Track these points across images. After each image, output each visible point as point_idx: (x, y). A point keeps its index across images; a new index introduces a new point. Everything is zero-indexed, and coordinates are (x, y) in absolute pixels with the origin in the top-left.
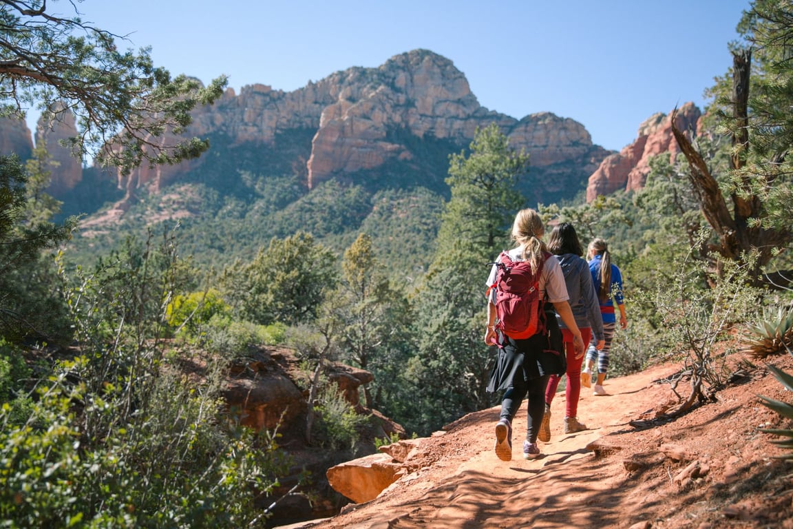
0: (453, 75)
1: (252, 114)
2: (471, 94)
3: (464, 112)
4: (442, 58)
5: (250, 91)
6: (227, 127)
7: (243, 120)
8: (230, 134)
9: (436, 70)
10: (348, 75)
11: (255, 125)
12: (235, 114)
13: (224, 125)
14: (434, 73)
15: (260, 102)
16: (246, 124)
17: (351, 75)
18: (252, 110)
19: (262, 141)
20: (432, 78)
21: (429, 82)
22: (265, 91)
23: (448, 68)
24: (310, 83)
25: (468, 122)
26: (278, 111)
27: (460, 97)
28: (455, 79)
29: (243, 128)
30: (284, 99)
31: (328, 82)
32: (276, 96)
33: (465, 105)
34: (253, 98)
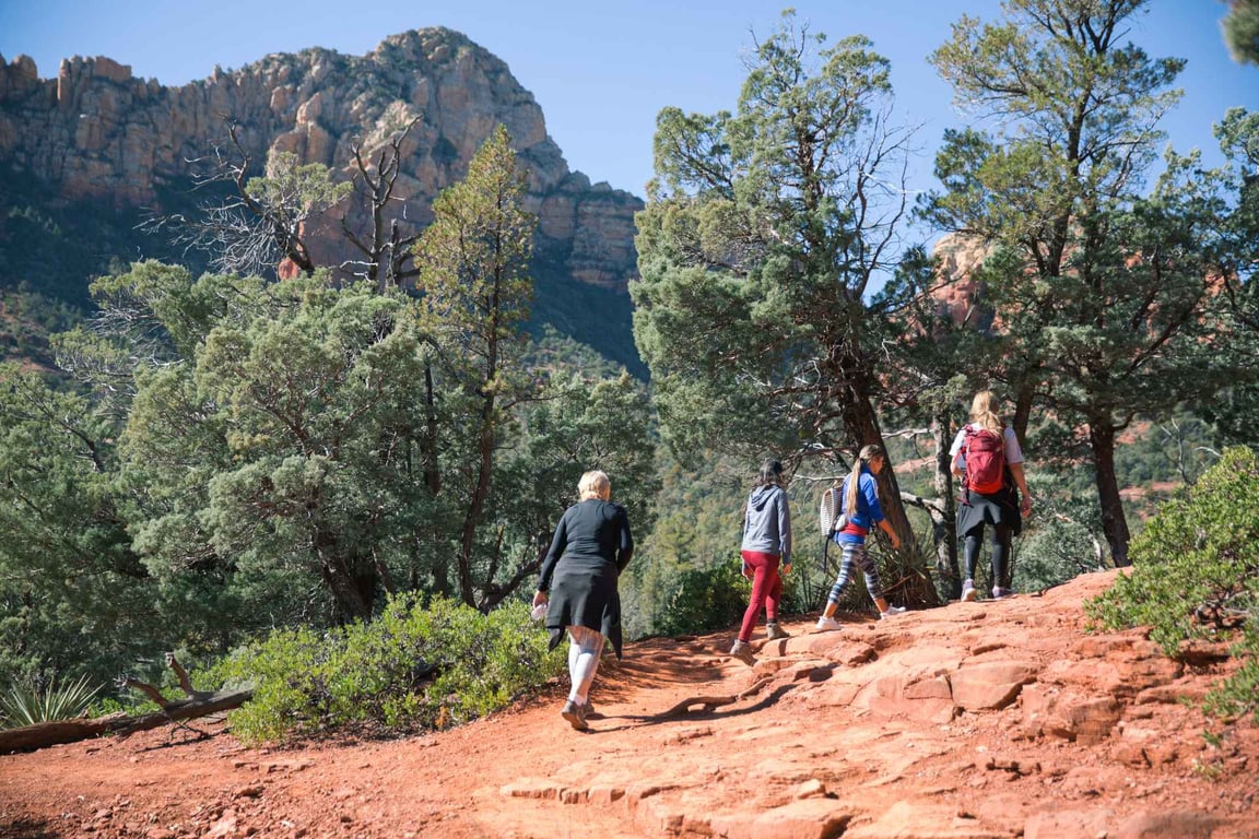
0: (513, 96)
1: (96, 130)
2: (548, 141)
3: (540, 180)
4: (489, 57)
5: (86, 72)
6: (30, 155)
7: (72, 142)
8: (42, 173)
9: (483, 80)
10: (308, 67)
11: (102, 158)
12: (47, 126)
13: (20, 148)
14: (479, 85)
15: (114, 105)
16: (84, 154)
17: (316, 68)
18: (97, 121)
19: (126, 200)
20: (476, 97)
21: (471, 106)
22: (119, 78)
23: (502, 77)
24: (219, 73)
25: (551, 201)
26: (156, 131)
27: (527, 145)
28: (518, 104)
29: (76, 161)
30: (165, 103)
31: (262, 76)
32: (144, 92)
33: (541, 165)
34: (98, 90)
